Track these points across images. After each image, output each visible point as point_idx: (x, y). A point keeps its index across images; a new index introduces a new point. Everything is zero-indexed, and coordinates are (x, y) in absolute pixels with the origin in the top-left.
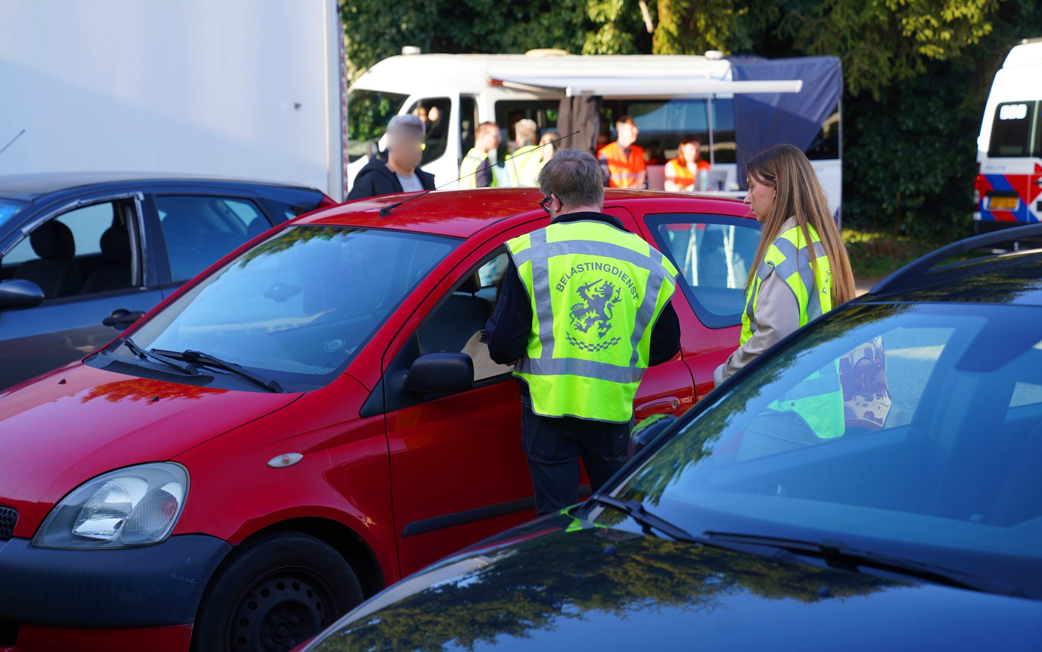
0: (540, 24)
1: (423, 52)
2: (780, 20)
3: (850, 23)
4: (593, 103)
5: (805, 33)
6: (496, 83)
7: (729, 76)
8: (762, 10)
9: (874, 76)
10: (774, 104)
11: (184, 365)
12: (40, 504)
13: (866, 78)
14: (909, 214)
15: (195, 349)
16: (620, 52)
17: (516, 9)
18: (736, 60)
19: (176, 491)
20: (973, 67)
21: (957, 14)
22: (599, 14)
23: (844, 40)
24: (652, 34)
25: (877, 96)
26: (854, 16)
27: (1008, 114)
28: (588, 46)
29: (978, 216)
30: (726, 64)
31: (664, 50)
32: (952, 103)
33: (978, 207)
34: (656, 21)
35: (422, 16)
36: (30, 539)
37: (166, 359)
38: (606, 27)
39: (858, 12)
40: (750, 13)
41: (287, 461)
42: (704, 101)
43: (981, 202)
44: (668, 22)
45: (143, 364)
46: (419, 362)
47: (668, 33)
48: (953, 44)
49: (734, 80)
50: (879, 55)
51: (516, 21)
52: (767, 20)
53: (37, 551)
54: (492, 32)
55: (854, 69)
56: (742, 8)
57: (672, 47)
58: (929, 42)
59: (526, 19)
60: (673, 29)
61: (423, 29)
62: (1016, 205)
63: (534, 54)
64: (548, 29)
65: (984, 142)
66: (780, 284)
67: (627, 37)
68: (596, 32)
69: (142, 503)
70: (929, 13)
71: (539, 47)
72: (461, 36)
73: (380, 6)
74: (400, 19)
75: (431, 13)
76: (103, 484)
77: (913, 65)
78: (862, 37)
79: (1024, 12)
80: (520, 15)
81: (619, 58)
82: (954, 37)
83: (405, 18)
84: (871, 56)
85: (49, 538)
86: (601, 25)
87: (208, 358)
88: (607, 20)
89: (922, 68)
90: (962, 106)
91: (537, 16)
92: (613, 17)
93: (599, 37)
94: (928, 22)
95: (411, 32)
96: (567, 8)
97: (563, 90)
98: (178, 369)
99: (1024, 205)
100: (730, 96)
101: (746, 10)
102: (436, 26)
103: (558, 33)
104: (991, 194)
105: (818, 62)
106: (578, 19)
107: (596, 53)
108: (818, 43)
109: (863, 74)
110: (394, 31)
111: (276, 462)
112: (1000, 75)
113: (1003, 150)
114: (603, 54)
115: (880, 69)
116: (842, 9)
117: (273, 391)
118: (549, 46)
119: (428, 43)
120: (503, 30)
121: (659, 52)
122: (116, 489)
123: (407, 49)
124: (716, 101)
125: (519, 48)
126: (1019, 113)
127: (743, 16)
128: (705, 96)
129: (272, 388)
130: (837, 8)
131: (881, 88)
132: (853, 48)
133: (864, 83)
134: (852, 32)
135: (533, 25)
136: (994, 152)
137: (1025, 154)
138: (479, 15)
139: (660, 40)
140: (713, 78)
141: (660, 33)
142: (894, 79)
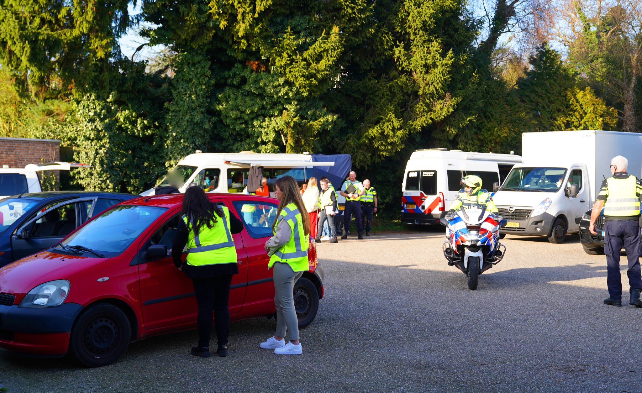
0: (246, 142)
1: (203, 152)
2: (331, 142)
3: (356, 143)
4: (260, 169)
5: (340, 146)
6: (228, 162)
7: (311, 160)
8: (325, 138)
9: (365, 162)
10: (327, 171)
11: (75, 250)
12: (22, 294)
13: (362, 163)
14: (381, 210)
15: (79, 245)
16: (274, 152)
17: (238, 137)
18: (315, 155)
19: (66, 289)
20: (399, 159)
21: (392, 140)
22: (266, 139)
23: (354, 149)
24: (286, 146)
25: (366, 168)
26: (357, 141)
27: (412, 175)
28: (263, 150)
29: (403, 211)
30: (310, 156)
31: (289, 152)
32: (394, 171)
33: (403, 208)
34: (286, 142)
35: (204, 140)
36: (18, 305)
37: (70, 248)
38: (269, 143)
39: (359, 139)
40: (320, 139)
41: (103, 280)
42: (303, 169)
43: (404, 206)
44: (291, 142)
45: (64, 250)
46: (150, 248)
47: (290, 145)
48: (392, 151)
49: (313, 161)
50: (366, 154)
51: (238, 141)
52: (327, 142)
53: (20, 309)
54: (230, 145)
55: (358, 159)
56: (318, 137)
57: (292, 150)
58: (383, 150)
59: (241, 141)
60: (292, 144)
61: (204, 144)
62: (415, 207)
63: (243, 153)
64: (249, 144)
65: (404, 184)
66: (284, 222)
67: (277, 147)
68: (266, 145)
69: (54, 293)
70: (383, 140)
71: (245, 150)
72: (218, 147)
73: (189, 136)
74: (196, 141)
75: (207, 138)
76: (42, 287)
77: (380, 158)
78: (360, 148)
79: (417, 141)
80: (239, 139)
81: (274, 154)
82: (392, 149)
83: (197, 140)
84: (363, 155)
85: (25, 304)
86: (268, 142)
87: (83, 247)
88: (269, 141)
89: (383, 159)
90: (397, 173)
91: (245, 140)
92: (271, 140)
93: (267, 147)
94: (382, 143)
95: (200, 145)
96: (256, 137)
97: (249, 164)
98: (73, 251)
99: (418, 207)
100: (312, 167)
101: (319, 138)
102: (209, 143)
103: (253, 146)
104: (407, 203)
105: (343, 156)
106: (259, 140)
107: (266, 153)
108: (345, 150)
109: (361, 161)
110: (194, 145)
111: (100, 280)
112: (409, 161)
113: (410, 187)
114: (268, 153)
115: (367, 159)
116: (353, 139)
117: (102, 257)
118: (249, 150)
119: (206, 149)
120: (233, 144)
121: (288, 152)
122: (47, 289)
123: (197, 151)
124: (306, 169)
125: (238, 151)
126: (415, 175)
127: (318, 140)
128: (303, 167)
129: (102, 256)
130: (351, 138)
131: (368, 165)
132: (357, 152)
133: (362, 164)
134: (357, 147)
135: (243, 143)
136: (407, 188)
137: (417, 189)
138: (224, 139)
139: (288, 148)
140: (305, 161)
141: (288, 145)
142: (373, 163)
